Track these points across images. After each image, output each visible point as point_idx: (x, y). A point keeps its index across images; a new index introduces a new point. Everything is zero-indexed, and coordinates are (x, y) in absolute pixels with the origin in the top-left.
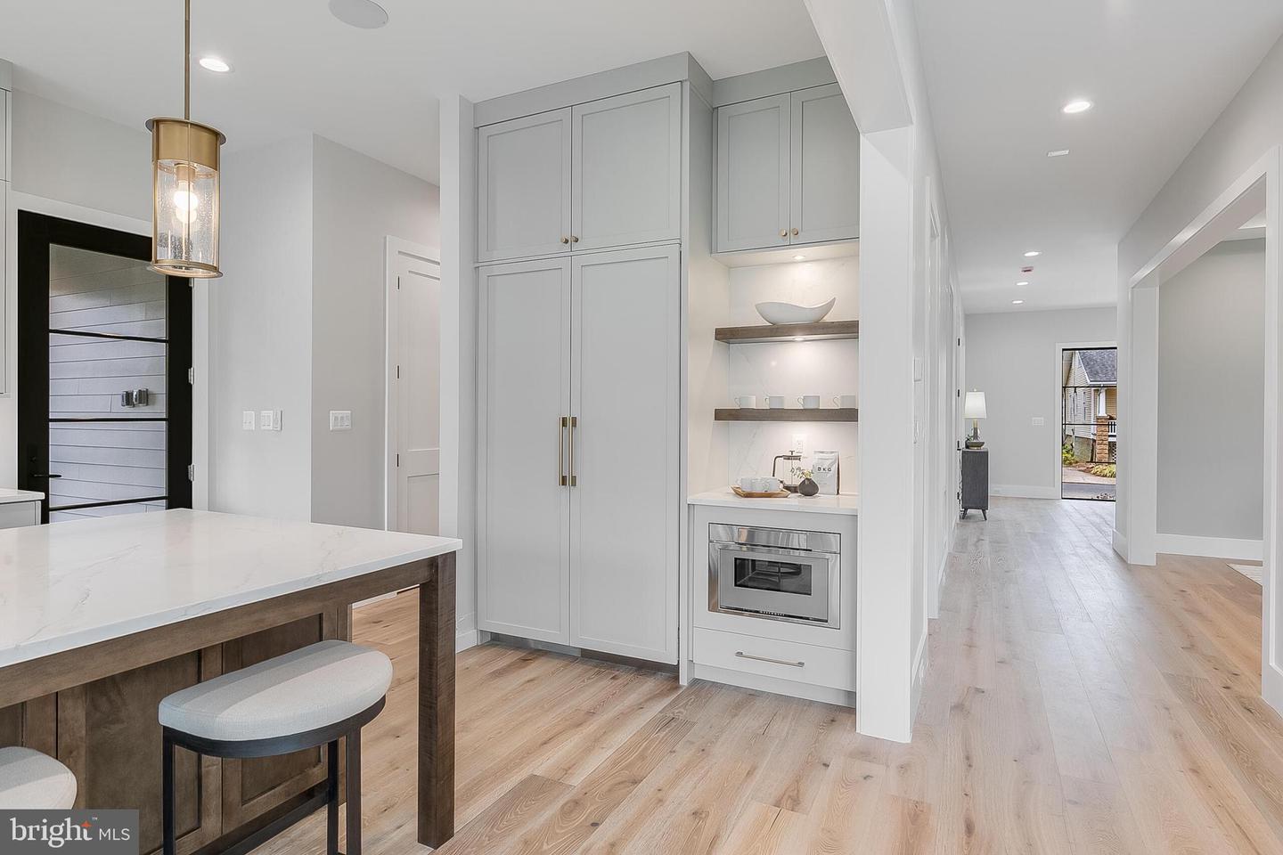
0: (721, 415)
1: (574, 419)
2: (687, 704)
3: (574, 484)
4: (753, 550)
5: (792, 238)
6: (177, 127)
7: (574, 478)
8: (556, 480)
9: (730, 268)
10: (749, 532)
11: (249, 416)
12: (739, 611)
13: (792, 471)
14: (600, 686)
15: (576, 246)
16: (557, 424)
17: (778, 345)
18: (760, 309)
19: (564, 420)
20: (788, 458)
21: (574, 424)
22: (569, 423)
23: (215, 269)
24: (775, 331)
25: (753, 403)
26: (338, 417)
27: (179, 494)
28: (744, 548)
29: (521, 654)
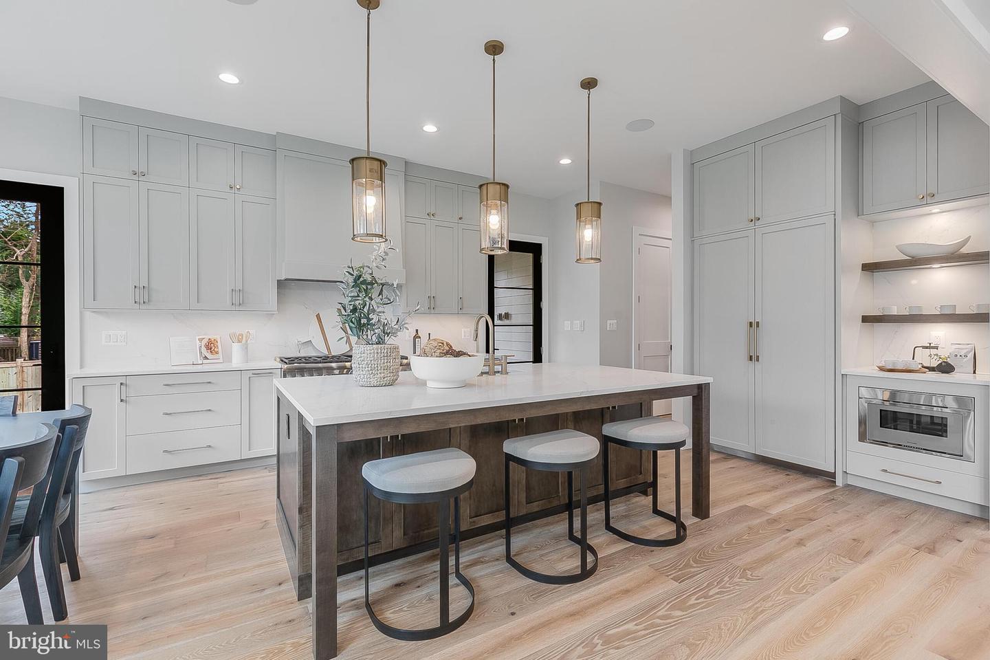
0: (866, 319)
1: (758, 323)
2: (843, 494)
3: (758, 360)
4: (895, 405)
5: (929, 198)
6: (586, 204)
7: (758, 357)
8: (746, 357)
9: (873, 223)
10: (891, 393)
11: (567, 323)
12: (884, 443)
13: (930, 356)
14: (779, 477)
15: (758, 223)
16: (746, 326)
17: (916, 272)
18: (901, 249)
19: (751, 323)
20: (927, 348)
21: (758, 326)
22: (754, 325)
23: (599, 259)
24: (915, 262)
25: (894, 311)
26: (612, 324)
27: (537, 358)
28: (887, 403)
29: (723, 456)
